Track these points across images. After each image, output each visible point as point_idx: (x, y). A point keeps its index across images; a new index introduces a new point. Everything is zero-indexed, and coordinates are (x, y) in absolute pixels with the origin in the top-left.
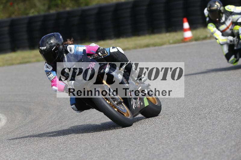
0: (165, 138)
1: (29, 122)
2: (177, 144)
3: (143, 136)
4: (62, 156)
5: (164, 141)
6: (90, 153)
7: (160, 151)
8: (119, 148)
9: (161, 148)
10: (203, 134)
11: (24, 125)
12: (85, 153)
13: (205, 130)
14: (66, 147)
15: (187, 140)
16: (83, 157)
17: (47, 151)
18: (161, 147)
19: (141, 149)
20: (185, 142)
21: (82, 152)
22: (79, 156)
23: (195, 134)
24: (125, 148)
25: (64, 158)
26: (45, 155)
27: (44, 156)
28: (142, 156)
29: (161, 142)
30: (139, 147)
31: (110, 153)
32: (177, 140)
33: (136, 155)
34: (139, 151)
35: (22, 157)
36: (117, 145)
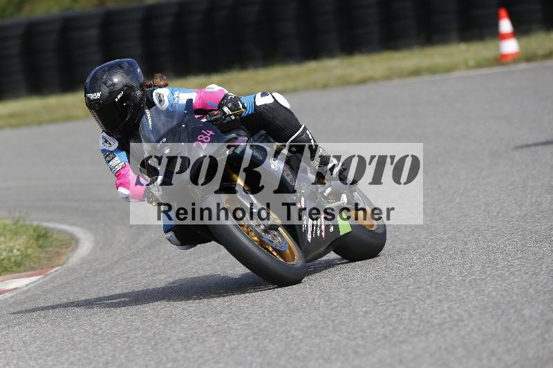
0: (456, 285)
1: (145, 247)
2: (483, 300)
3: (405, 280)
4: (219, 327)
5: (453, 294)
6: (283, 319)
7: (444, 315)
8: (351, 307)
9: (446, 309)
10: (543, 277)
11: (134, 255)
12: (273, 320)
13: (547, 267)
14: (228, 306)
15: (507, 291)
16: (268, 328)
17: (186, 314)
18: (446, 306)
19: (399, 310)
20: (502, 295)
21: (265, 316)
22: (258, 327)
23: (526, 277)
24: (364, 309)
25: (224, 330)
26: (180, 324)
27: (178, 327)
28: (402, 327)
29: (445, 294)
30: (394, 305)
31: (329, 319)
32: (484, 290)
33: (389, 324)
34: (395, 316)
35: (129, 327)
36: (346, 301)
